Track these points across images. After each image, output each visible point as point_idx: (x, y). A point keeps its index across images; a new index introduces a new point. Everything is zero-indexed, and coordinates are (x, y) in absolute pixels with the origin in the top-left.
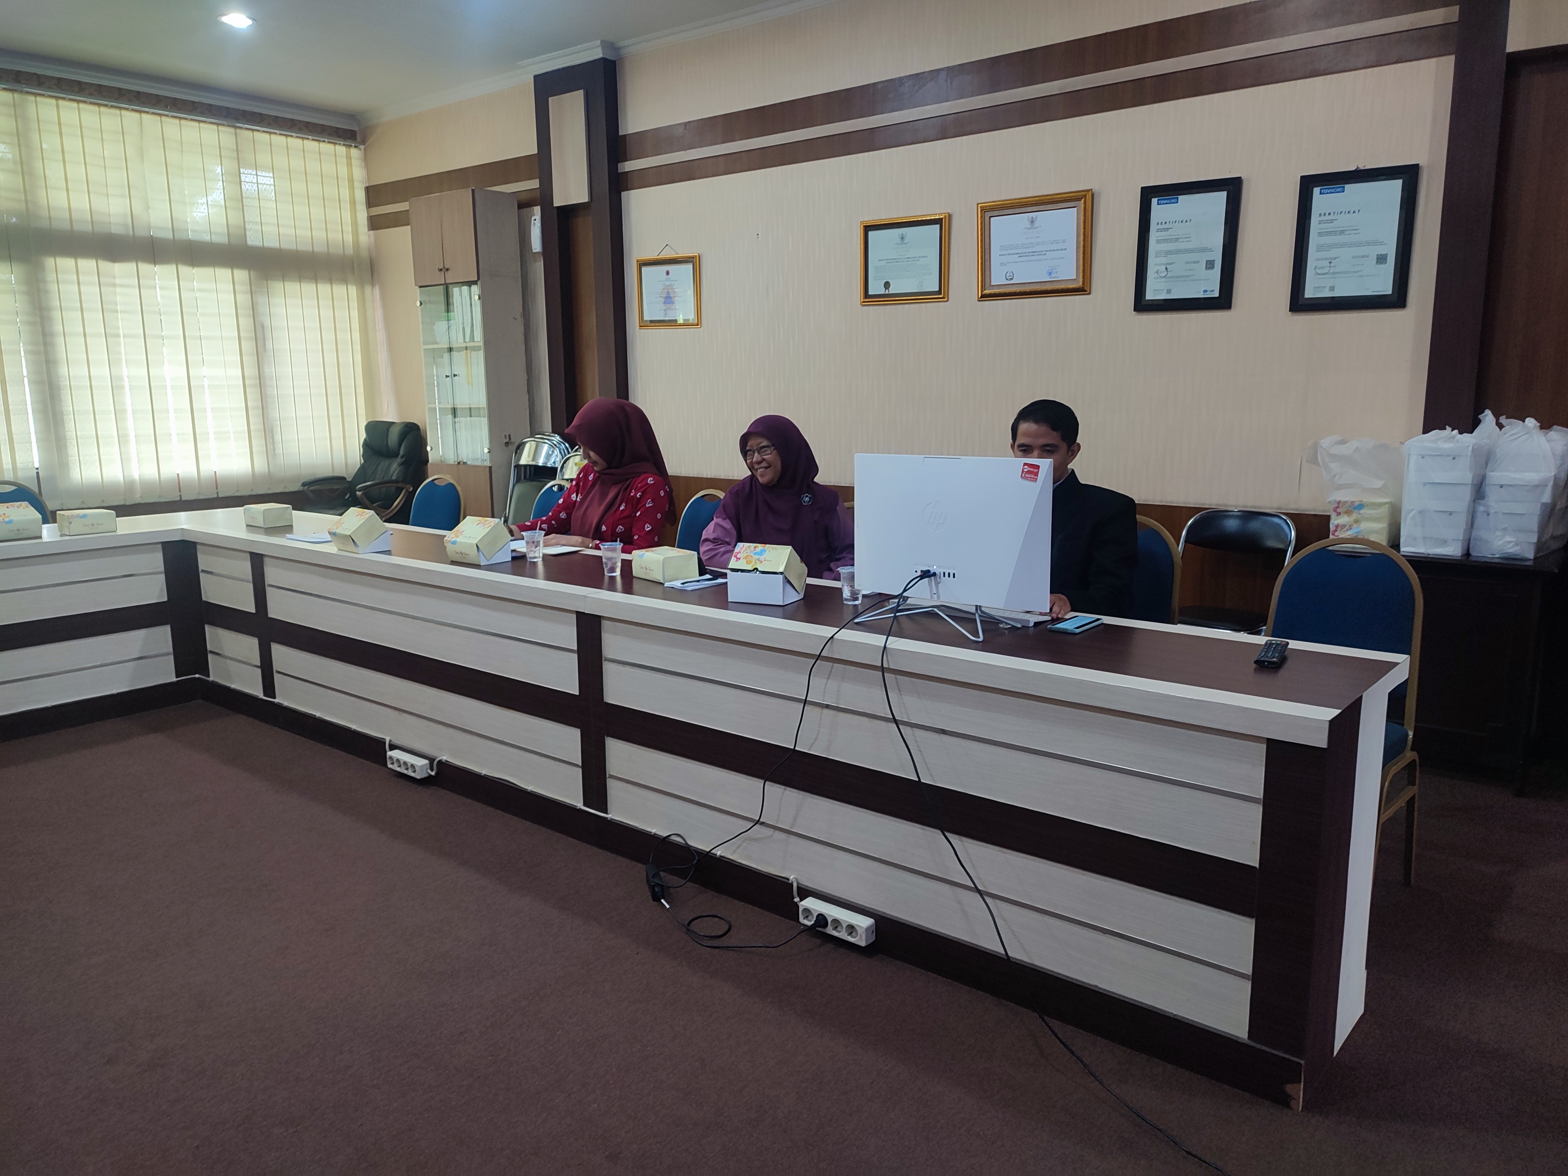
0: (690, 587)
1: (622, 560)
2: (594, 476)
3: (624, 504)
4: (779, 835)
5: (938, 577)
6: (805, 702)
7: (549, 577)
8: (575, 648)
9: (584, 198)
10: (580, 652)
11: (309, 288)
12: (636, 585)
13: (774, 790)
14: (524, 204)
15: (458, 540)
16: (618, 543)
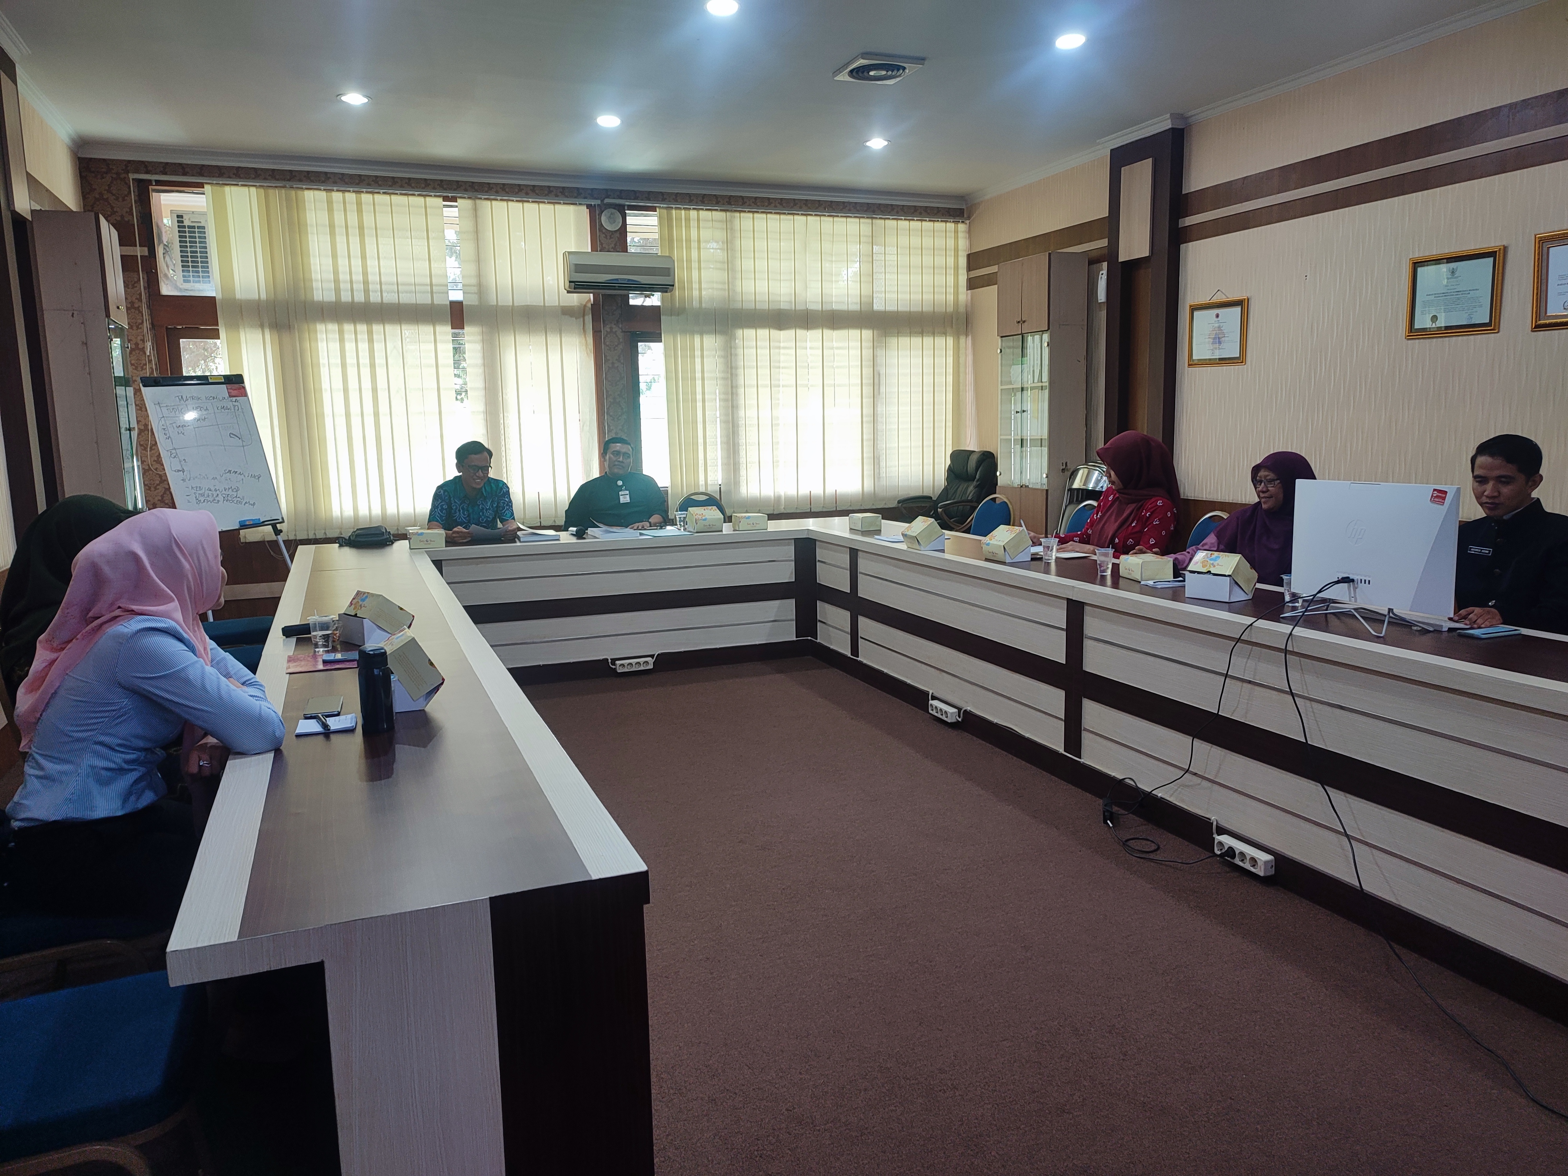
0: (1160, 586)
1: (1113, 563)
2: (1114, 497)
3: (1136, 522)
4: (1206, 784)
5: (1356, 583)
6: (1226, 676)
7: (1059, 574)
8: (1065, 627)
9: (1146, 253)
10: (1067, 630)
11: (916, 341)
12: (1121, 581)
13: (1201, 746)
14: (1094, 261)
15: (991, 542)
16: (1110, 549)
